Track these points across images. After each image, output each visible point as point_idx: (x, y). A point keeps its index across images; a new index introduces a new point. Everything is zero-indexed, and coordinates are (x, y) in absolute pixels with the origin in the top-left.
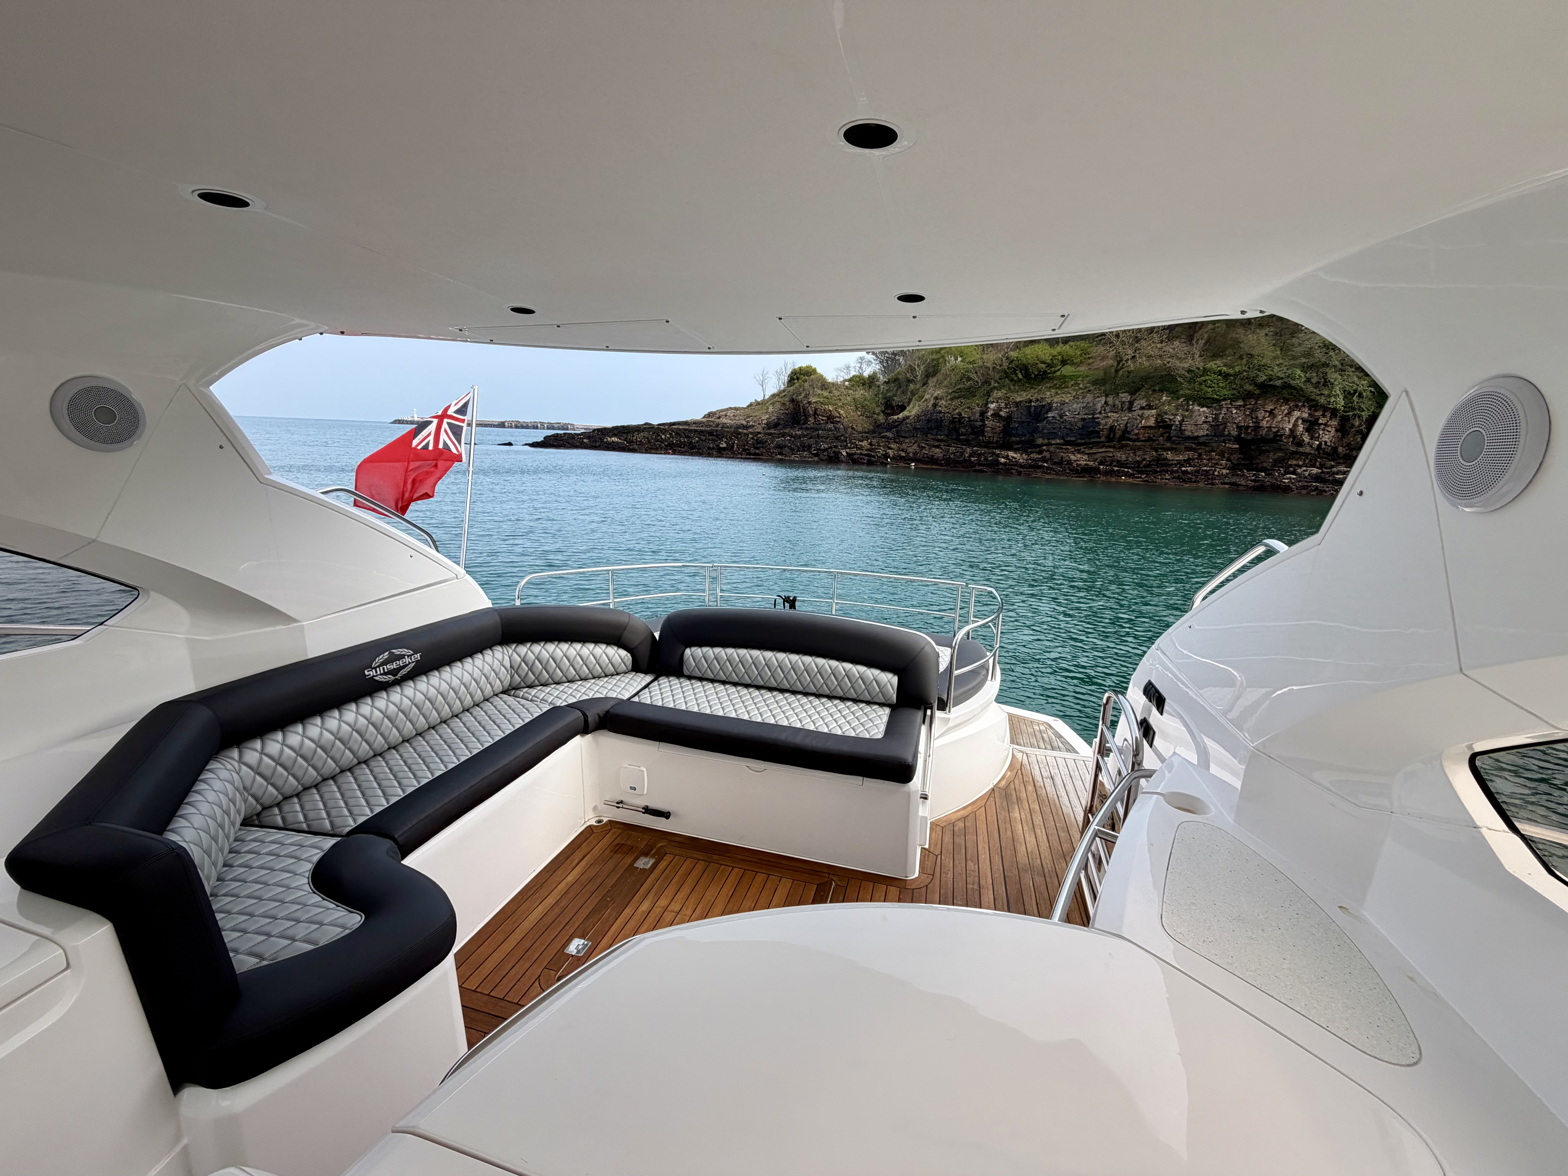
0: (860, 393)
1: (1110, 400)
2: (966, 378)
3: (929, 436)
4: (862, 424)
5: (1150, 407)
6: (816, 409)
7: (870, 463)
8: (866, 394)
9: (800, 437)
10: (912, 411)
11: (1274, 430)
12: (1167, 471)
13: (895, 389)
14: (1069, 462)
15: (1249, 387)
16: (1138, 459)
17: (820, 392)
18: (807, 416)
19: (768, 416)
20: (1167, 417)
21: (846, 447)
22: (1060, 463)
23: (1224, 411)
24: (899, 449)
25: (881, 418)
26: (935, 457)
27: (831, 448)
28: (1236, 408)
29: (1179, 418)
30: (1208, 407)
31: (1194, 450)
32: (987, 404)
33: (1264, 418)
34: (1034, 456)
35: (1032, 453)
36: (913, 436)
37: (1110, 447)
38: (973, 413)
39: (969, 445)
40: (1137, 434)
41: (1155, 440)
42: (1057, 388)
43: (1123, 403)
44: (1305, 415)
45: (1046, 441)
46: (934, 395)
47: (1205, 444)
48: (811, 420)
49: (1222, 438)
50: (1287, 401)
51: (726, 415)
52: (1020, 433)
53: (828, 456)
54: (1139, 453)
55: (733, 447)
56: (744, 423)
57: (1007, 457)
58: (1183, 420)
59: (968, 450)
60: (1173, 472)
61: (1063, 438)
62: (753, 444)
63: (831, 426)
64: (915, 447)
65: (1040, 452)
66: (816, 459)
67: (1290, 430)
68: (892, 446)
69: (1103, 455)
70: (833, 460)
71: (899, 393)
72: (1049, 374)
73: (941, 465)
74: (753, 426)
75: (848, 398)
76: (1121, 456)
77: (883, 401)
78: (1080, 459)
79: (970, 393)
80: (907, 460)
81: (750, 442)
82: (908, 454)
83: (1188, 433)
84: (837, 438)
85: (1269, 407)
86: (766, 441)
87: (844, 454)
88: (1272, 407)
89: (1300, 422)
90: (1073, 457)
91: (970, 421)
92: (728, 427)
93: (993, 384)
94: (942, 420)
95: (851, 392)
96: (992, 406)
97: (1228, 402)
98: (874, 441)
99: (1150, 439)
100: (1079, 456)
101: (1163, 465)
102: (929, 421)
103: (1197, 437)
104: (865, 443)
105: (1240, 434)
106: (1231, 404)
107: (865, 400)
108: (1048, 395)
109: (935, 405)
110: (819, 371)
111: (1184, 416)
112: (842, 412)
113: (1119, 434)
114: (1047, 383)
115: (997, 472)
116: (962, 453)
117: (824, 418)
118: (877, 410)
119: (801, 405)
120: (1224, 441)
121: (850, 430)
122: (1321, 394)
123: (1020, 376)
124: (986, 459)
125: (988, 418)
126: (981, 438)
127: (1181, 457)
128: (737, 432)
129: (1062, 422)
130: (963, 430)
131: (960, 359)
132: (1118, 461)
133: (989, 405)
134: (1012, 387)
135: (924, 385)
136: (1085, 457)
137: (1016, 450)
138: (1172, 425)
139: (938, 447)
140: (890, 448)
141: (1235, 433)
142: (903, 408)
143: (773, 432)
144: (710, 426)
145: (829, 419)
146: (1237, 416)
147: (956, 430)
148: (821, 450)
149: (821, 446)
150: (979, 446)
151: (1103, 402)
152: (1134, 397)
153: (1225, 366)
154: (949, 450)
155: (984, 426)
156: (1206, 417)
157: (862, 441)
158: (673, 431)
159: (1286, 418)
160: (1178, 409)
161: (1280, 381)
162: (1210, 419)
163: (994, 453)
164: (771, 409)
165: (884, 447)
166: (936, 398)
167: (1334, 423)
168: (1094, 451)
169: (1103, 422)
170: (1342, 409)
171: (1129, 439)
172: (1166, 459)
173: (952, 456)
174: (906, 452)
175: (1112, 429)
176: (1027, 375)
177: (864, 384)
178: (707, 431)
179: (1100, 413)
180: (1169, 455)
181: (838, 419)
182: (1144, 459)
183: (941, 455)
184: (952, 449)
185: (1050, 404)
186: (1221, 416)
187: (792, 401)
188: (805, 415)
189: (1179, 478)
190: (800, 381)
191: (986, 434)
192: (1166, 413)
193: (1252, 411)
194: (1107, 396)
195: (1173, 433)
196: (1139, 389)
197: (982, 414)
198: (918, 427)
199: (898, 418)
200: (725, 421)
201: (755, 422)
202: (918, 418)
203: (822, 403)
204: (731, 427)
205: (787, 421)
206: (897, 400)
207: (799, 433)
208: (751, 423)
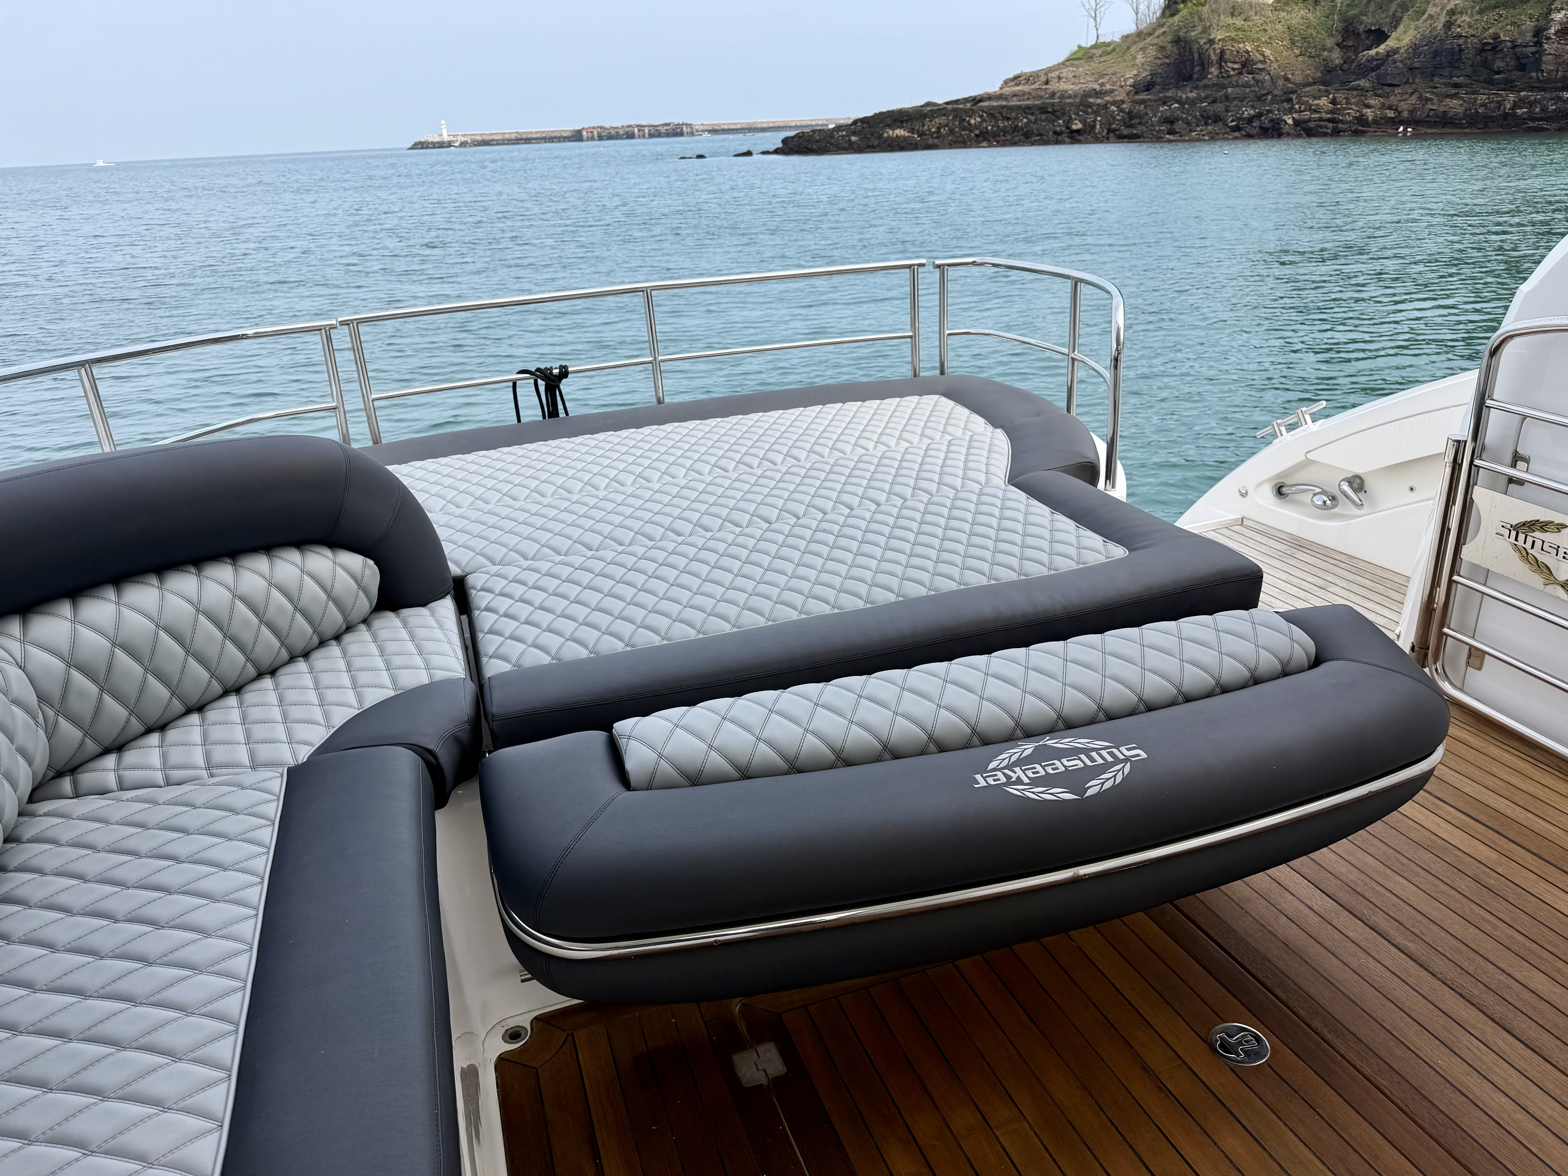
0: (1299, 15)
3: (1437, 78)
4: (1303, 70)
6: (1223, 52)
7: (1337, 133)
8: (1310, 16)
9: (1193, 102)
10: (1404, 38)
17: (1230, 20)
18: (1204, 64)
19: (1135, 72)
21: (1291, 110)
24: (1383, 107)
25: (1336, 57)
26: (1451, 114)
27: (1262, 114)
32: (1550, 12)
36: (1407, 83)
38: (1520, 33)
39: (1511, 88)
46: (1449, 7)
48: (1214, 70)
51: (1059, 78)
53: (1261, 127)
55: (1094, 127)
56: (1097, 87)
59: (1512, 97)
62: (1123, 119)
63: (1248, 78)
64: (1413, 100)
68: (1371, 102)
70: (1272, 132)
71: (1371, 9)
73: (1460, 123)
74: (1112, 91)
75: (1279, 27)
77: (1338, 25)
80: (1396, 121)
81: (1118, 118)
82: (1400, 113)
84: (1264, 98)
86: (1147, 114)
87: (1290, 121)
91: (1514, 47)
92: (1070, 97)
94: (1461, 51)
95: (1282, 14)
96: (1559, 16)
98: (1340, 96)
102: (1436, 54)
104: (1323, 102)
107: (1308, 27)
109: (1448, 25)
112: (1268, 52)
116: (1500, 104)
117: (1236, 66)
118: (1330, 42)
119: (1194, 46)
121: (1281, 82)
124: (1545, 109)
125: (1549, 38)
126: (1534, 74)
128: (1088, 103)
130: (1499, 64)
133: (1553, 15)
139: (1454, 96)
140: (1368, 106)
142: (1380, 36)
143: (1147, 97)
144: (1042, 97)
145: (1244, 65)
147: (1485, 64)
148: (1243, 119)
149: (1243, 113)
150: (1531, 89)
154: (1476, 100)
155: (1540, 52)
157: (1317, 98)
158: (983, 111)
163: (1560, 97)
164: (1139, 57)
165: (1356, 104)
166: (1451, 12)
173: (1480, 110)
174: (1396, 110)
181: (1260, 66)
183: (1461, 110)
184: (1481, 98)
187: (1177, 40)
188: (1202, 64)
191: (1544, 67)
197: (1539, 32)
198: (1416, 65)
199: (1377, 53)
200: (1063, 86)
201: (1114, 83)
202: (1415, 48)
203: (1233, 39)
204: (1075, 96)
205: (1167, 77)
206: (1369, 21)
207: (1192, 95)
208: (1108, 87)
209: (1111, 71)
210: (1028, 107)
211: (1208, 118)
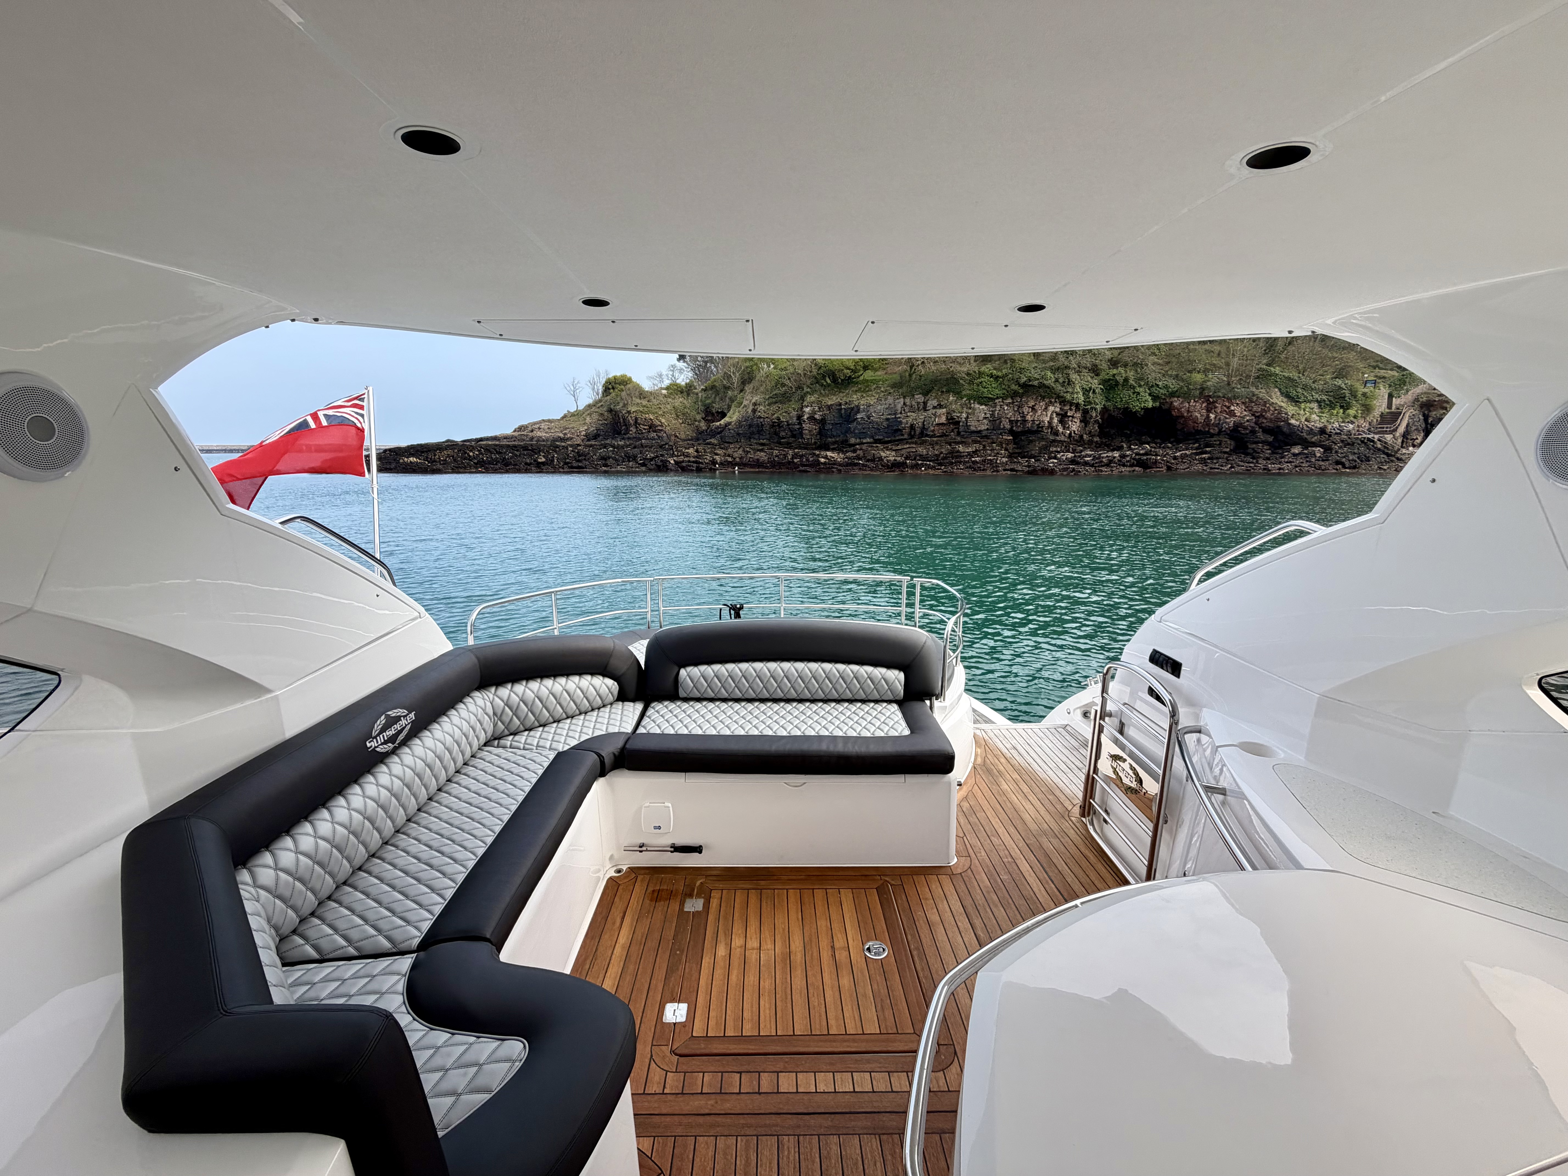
0: (679, 401)
1: (908, 401)
2: (779, 383)
3: (752, 440)
4: (685, 432)
5: (940, 406)
6: (636, 419)
7: (699, 470)
8: (685, 401)
9: (623, 447)
10: (733, 417)
11: (1037, 423)
12: (960, 462)
13: (713, 396)
14: (881, 459)
15: (1014, 387)
16: (937, 452)
17: (638, 401)
18: (627, 425)
19: (586, 428)
20: (955, 414)
21: (673, 455)
22: (873, 460)
23: (998, 408)
24: (725, 455)
25: (703, 425)
26: (761, 461)
27: (657, 456)
28: (1007, 405)
29: (964, 415)
30: (986, 405)
31: (979, 442)
32: (802, 408)
33: (1028, 413)
34: (850, 454)
35: (847, 452)
36: (737, 441)
37: (913, 443)
38: (790, 417)
39: (790, 448)
40: (933, 431)
41: (948, 436)
42: (863, 392)
43: (918, 403)
44: (1058, 410)
45: (858, 440)
46: (753, 401)
47: (987, 437)
48: (633, 429)
49: (999, 432)
50: (1043, 398)
51: (539, 428)
52: (835, 434)
53: (656, 465)
54: (937, 447)
55: (553, 461)
56: (561, 435)
57: (826, 457)
58: (967, 417)
59: (791, 452)
60: (965, 462)
61: (872, 437)
62: (575, 457)
63: (653, 435)
64: (740, 451)
65: (854, 451)
66: (644, 468)
67: (1048, 422)
68: (718, 452)
69: (908, 450)
70: (662, 468)
71: (717, 399)
72: (853, 378)
73: (766, 468)
74: (572, 438)
75: (668, 406)
76: (922, 450)
77: (703, 408)
78: (889, 455)
79: (784, 398)
80: (733, 464)
81: (571, 455)
82: (734, 459)
83: (973, 428)
84: (661, 447)
85: (1031, 403)
86: (589, 453)
87: (672, 462)
88: (1033, 404)
89: (1055, 415)
90: (883, 454)
91: (788, 425)
92: (544, 441)
93: (806, 389)
94: (762, 425)
95: (670, 400)
96: (807, 410)
97: (1000, 400)
98: (700, 448)
99: (943, 435)
100: (888, 452)
101: (957, 457)
102: (750, 426)
103: (980, 431)
104: (691, 451)
105: (1012, 427)
106: (1003, 402)
107: (685, 408)
108: (855, 398)
109: (754, 411)
110: (634, 380)
111: (968, 414)
112: (663, 421)
113: (918, 431)
114: (853, 387)
115: (819, 471)
116: (785, 456)
117: (646, 427)
118: (698, 417)
119: (621, 414)
120: (1001, 434)
121: (673, 438)
122: (1067, 392)
123: (829, 381)
124: (807, 460)
125: (804, 421)
126: (800, 440)
127: (970, 450)
128: (554, 445)
129: (870, 423)
130: (782, 434)
131: (772, 366)
132: (920, 456)
133: (805, 409)
134: (822, 391)
135: (741, 391)
136: (893, 453)
137: (833, 450)
138: (959, 422)
139: (761, 450)
140: (717, 454)
141: (1008, 426)
142: (723, 415)
143: (593, 443)
144: (524, 440)
145: (650, 428)
146: (1008, 412)
147: (776, 434)
148: (648, 459)
149: (647, 455)
150: (800, 448)
151: (902, 403)
152: (927, 398)
153: (995, 369)
154: (773, 453)
155: (802, 428)
156: (985, 414)
157: (688, 449)
158: (481, 447)
159: (1044, 413)
160: (963, 408)
161: (1037, 382)
162: (988, 415)
163: (814, 454)
164: (588, 420)
165: (710, 453)
166: (755, 404)
167: (1078, 415)
168: (899, 447)
169: (904, 421)
170: (1083, 403)
171: (927, 435)
172: (958, 451)
173: (776, 459)
174: (732, 457)
175: (912, 427)
176: (835, 380)
177: (682, 392)
178: (520, 445)
179: (901, 413)
180: (961, 448)
181: (660, 428)
182: (941, 453)
183: (766, 458)
184: (776, 452)
185: (858, 407)
186: (997, 412)
187: (610, 411)
188: (626, 425)
189: (970, 467)
190: (616, 390)
191: (804, 436)
192: (954, 412)
193: (1019, 407)
194: (904, 397)
195: (961, 429)
196: (931, 391)
197: (799, 417)
198: (741, 432)
199: (720, 424)
200: (539, 434)
201: (573, 434)
202: (739, 423)
203: (641, 412)
204: (547, 440)
205: (607, 432)
206: (717, 407)
207: (621, 443)
208: (569, 435)
209: (571, 426)
210: (515, 446)
211: (630, 457)
